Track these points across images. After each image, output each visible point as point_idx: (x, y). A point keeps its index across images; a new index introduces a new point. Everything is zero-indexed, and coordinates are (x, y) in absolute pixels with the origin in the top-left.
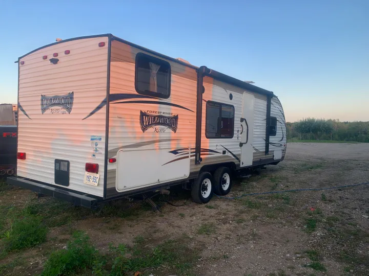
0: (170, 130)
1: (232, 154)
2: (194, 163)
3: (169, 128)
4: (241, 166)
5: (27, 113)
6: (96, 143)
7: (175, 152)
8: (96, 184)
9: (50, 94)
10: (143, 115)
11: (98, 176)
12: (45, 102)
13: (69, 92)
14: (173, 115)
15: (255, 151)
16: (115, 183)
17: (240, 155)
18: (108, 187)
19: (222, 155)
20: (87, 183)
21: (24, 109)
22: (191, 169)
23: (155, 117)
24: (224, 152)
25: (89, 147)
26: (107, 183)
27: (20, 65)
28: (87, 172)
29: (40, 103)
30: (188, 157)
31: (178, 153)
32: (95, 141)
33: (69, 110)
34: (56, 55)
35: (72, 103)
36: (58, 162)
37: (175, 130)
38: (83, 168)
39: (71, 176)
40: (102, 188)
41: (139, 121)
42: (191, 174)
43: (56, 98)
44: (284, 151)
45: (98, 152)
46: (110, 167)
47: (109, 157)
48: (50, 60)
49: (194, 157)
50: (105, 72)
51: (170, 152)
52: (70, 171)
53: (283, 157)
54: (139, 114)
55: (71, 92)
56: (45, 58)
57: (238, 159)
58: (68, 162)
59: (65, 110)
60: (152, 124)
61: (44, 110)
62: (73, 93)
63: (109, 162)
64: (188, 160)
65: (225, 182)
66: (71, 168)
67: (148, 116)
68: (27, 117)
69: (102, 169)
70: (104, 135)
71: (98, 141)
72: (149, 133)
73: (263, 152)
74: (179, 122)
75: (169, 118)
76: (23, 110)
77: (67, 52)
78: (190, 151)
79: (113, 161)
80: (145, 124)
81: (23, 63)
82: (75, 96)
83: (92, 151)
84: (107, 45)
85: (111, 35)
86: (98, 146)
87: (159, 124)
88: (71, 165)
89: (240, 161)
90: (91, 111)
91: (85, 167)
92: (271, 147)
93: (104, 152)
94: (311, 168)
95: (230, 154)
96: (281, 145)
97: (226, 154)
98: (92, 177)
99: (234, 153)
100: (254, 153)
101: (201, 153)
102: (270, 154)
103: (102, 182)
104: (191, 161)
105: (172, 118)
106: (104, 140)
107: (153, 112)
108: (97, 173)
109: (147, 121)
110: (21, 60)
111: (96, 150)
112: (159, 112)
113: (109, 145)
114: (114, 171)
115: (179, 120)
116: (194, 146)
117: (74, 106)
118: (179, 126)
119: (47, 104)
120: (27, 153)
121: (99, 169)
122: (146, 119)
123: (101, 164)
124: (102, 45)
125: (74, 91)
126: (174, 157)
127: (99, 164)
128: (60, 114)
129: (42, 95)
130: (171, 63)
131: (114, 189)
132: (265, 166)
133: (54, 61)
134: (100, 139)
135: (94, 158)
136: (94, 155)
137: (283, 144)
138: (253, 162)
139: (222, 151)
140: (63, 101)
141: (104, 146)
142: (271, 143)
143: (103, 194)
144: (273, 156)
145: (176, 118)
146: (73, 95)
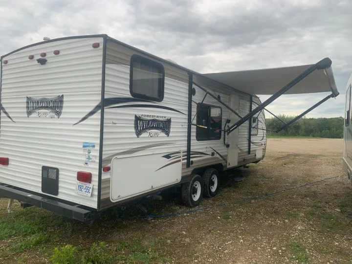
0: (163, 134)
1: (220, 155)
2: (185, 167)
3: (163, 132)
4: (228, 167)
5: (10, 116)
6: (89, 150)
7: (168, 157)
8: (89, 195)
9: (37, 96)
10: (137, 119)
11: (91, 185)
12: (31, 105)
13: (58, 94)
14: (166, 118)
15: (239, 151)
16: (109, 193)
17: (226, 156)
18: (102, 198)
19: (211, 157)
20: (79, 193)
21: (7, 111)
22: (182, 173)
23: (149, 121)
24: (213, 154)
25: (81, 155)
26: (102, 193)
27: (3, 64)
28: (79, 182)
29: (25, 105)
30: (180, 161)
31: (171, 157)
32: (88, 148)
33: (59, 114)
34: (44, 55)
35: (61, 107)
36: (45, 169)
37: (168, 134)
38: (75, 177)
39: (60, 184)
40: (96, 199)
41: (133, 125)
42: (183, 178)
43: (43, 100)
44: (264, 149)
45: (90, 160)
46: (105, 176)
47: (103, 165)
48: (37, 60)
49: (186, 161)
50: (100, 74)
51: (163, 157)
52: (59, 179)
53: (263, 156)
54: (134, 118)
55: (61, 95)
56: (31, 57)
57: (224, 160)
58: (57, 170)
59: (54, 114)
60: (146, 129)
61: (29, 113)
62: (63, 96)
63: (104, 170)
64: (180, 164)
65: (213, 184)
66: (60, 176)
67: (142, 120)
68: (10, 120)
69: (95, 179)
70: (98, 141)
71: (91, 148)
72: (143, 137)
73: (246, 152)
74: (172, 125)
75: (162, 122)
76: (6, 113)
77: (57, 53)
78: (182, 154)
79: (108, 169)
80: (139, 128)
81: (6, 62)
82: (65, 99)
83: (84, 159)
84: (101, 46)
85: (106, 35)
86: (91, 154)
87: (153, 128)
88: (60, 172)
89: (226, 162)
90: (83, 116)
91: (76, 175)
92: (253, 146)
93: (97, 160)
94: (285, 164)
95: (217, 156)
96: (262, 144)
97: (215, 156)
98: (85, 187)
99: (222, 154)
100: (239, 153)
101: (191, 156)
102: (252, 154)
103: (96, 193)
104: (183, 165)
105: (165, 121)
106: (98, 148)
107: (148, 116)
108: (90, 183)
109: (142, 125)
110: (4, 59)
111: (89, 158)
112: (153, 116)
113: (103, 153)
114: (108, 181)
115: (172, 124)
116: (185, 149)
117: (64, 110)
118: (171, 130)
119: (33, 107)
120: (9, 158)
121: (92, 179)
122: (140, 124)
123: (95, 173)
124: (96, 46)
125: (64, 94)
126: (167, 161)
127: (92, 173)
128: (48, 118)
129: (27, 97)
130: (165, 66)
131: (108, 199)
132: (247, 165)
133: (42, 62)
134: (94, 146)
135: (86, 166)
136: (86, 164)
137: (263, 143)
138: (238, 163)
139: (210, 153)
140: (51, 105)
141: (98, 154)
142: (253, 143)
143: (96, 206)
144: (255, 155)
145: (169, 121)
146: (63, 98)
